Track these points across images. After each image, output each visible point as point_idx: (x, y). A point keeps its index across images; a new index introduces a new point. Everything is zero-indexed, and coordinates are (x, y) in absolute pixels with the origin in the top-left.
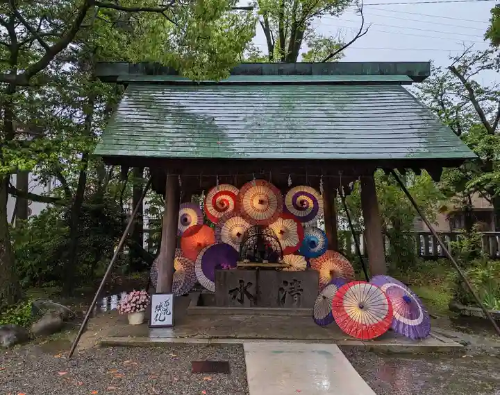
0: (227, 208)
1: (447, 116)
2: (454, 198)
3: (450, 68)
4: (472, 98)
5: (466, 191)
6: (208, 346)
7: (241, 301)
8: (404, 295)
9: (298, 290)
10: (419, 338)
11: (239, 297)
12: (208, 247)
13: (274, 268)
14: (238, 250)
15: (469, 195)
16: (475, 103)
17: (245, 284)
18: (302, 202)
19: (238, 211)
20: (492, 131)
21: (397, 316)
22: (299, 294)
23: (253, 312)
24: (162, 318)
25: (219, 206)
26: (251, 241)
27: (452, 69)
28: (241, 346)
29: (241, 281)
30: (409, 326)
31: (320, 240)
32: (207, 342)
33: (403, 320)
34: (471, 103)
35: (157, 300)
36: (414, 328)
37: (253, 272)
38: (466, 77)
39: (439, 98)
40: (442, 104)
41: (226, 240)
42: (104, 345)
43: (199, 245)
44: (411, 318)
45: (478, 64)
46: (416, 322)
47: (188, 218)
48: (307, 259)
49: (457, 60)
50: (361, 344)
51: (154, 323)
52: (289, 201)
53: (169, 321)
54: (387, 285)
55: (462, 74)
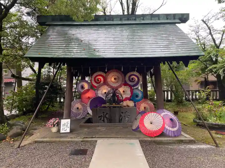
0: (100, 82)
1: (200, 41)
2: (201, 75)
3: (202, 20)
4: (210, 33)
5: (206, 73)
6: (82, 141)
7: (104, 121)
8: (170, 118)
9: (128, 116)
10: (176, 136)
11: (102, 119)
12: (92, 98)
13: (118, 107)
14: (105, 99)
15: (207, 74)
16: (212, 36)
17: (105, 114)
18: (133, 79)
19: (105, 83)
20: (218, 47)
21: (167, 127)
22: (128, 117)
23: (107, 126)
24: (65, 130)
25: (97, 81)
28: (96, 141)
29: (103, 112)
30: (171, 131)
31: (140, 95)
33: (170, 129)
34: (210, 35)
35: (63, 122)
36: (174, 132)
38: (208, 24)
39: (197, 33)
40: (198, 36)
41: (100, 95)
42: (36, 142)
43: (89, 97)
44: (173, 127)
45: (214, 18)
46: (175, 129)
47: (84, 86)
48: (135, 102)
49: (205, 16)
50: (149, 139)
51: (62, 131)
52: (127, 78)
53: (68, 130)
54: (163, 114)
55: (207, 23)
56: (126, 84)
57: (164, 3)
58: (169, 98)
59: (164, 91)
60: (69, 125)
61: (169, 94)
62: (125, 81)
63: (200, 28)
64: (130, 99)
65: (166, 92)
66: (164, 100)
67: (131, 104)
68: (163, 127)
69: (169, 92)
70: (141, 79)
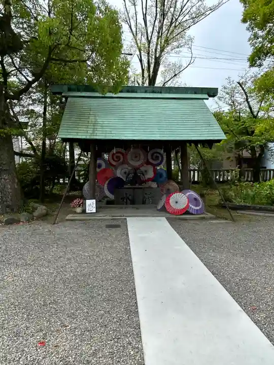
0: (119, 160)
1: (235, 108)
4: (247, 100)
7: (126, 202)
8: (195, 197)
11: (125, 200)
12: (110, 179)
13: (141, 188)
14: (125, 180)
17: (128, 195)
18: (156, 157)
20: (255, 117)
21: (191, 206)
24: (91, 210)
26: (131, 175)
27: (239, 83)
28: (126, 219)
29: (126, 194)
32: (111, 218)
33: (194, 208)
35: (88, 202)
36: (197, 210)
37: (131, 190)
38: (245, 88)
39: (232, 98)
40: (233, 102)
41: (119, 176)
43: (107, 177)
44: (196, 206)
46: (198, 208)
47: (101, 165)
48: (158, 184)
49: (242, 77)
50: (175, 216)
51: (87, 211)
52: (149, 157)
53: (94, 210)
54: (189, 193)
55: (243, 87)
56: (148, 163)
57: (192, 62)
58: (196, 180)
59: (190, 171)
60: (95, 205)
61: (196, 174)
62: (148, 160)
63: (236, 91)
64: (152, 180)
65: (192, 172)
66: (190, 181)
67: (154, 185)
68: (188, 206)
69: (196, 172)
70: (165, 157)
